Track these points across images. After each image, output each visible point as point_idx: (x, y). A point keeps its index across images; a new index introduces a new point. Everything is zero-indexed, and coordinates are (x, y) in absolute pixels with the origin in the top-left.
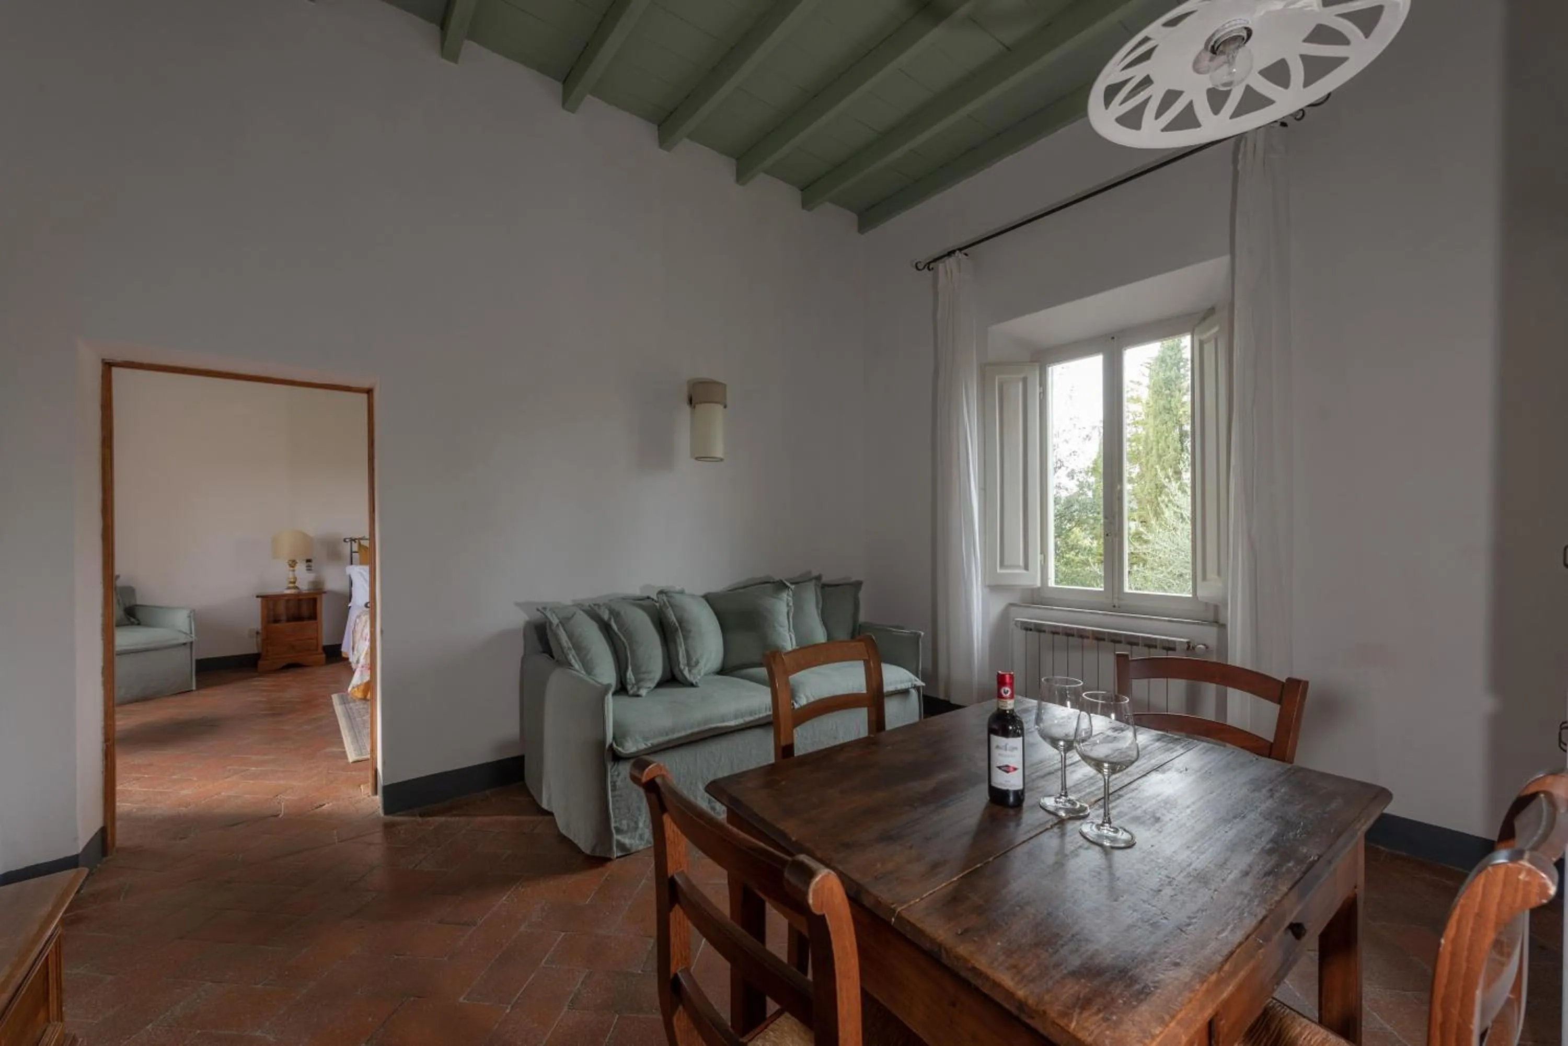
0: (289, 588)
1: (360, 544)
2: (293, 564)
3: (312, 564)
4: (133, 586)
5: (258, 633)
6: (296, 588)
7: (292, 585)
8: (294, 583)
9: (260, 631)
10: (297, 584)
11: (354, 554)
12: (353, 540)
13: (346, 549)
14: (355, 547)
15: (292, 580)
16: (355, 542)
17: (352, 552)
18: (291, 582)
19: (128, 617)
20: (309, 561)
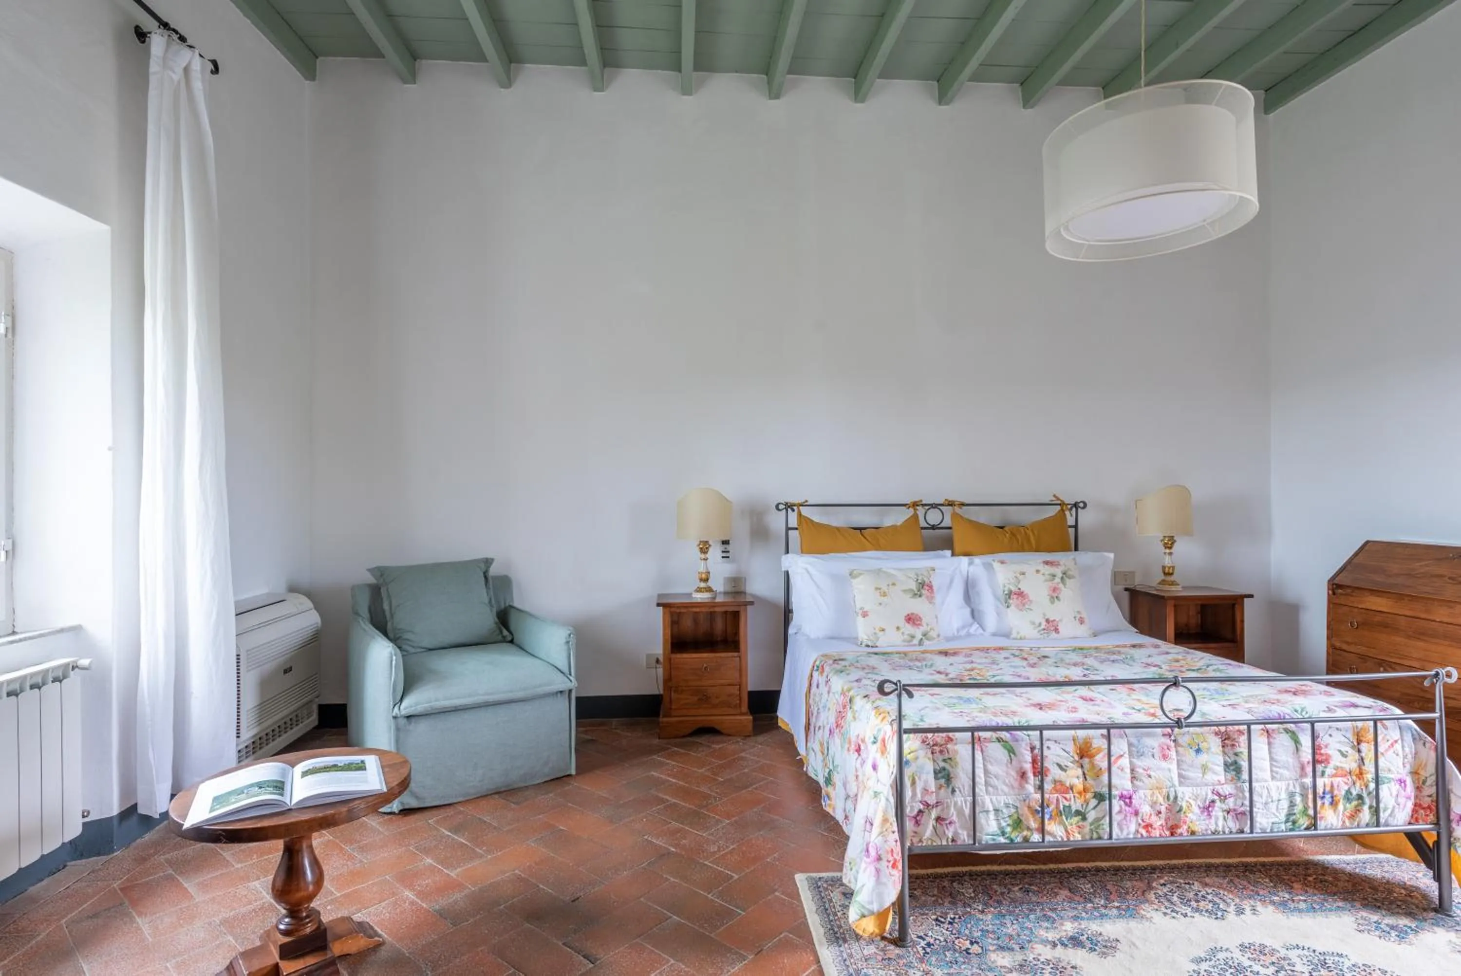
0: (699, 590)
1: (800, 515)
2: (704, 548)
3: (729, 548)
4: (510, 575)
5: (658, 661)
6: (709, 590)
7: (703, 585)
8: (706, 580)
9: (661, 659)
10: (710, 583)
11: (790, 532)
12: (789, 506)
13: (777, 522)
14: (793, 521)
15: (704, 576)
16: (793, 510)
17: (788, 529)
18: (701, 580)
19: (501, 626)
20: (725, 542)
